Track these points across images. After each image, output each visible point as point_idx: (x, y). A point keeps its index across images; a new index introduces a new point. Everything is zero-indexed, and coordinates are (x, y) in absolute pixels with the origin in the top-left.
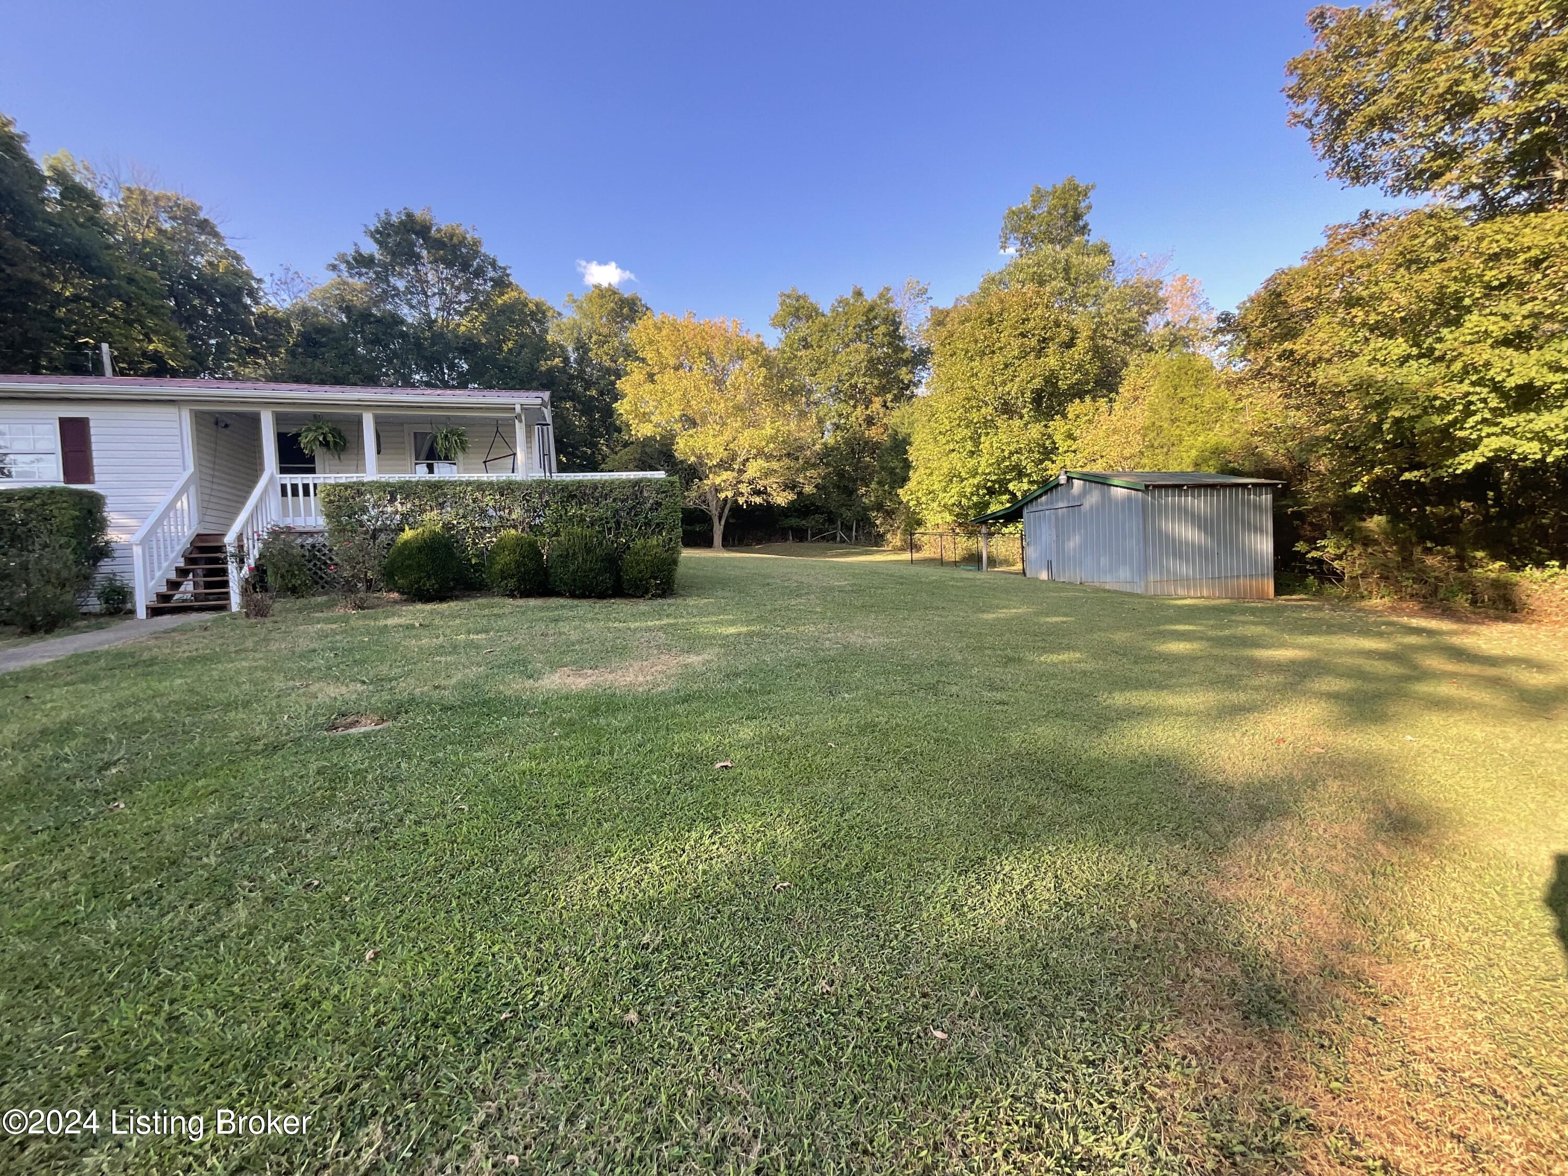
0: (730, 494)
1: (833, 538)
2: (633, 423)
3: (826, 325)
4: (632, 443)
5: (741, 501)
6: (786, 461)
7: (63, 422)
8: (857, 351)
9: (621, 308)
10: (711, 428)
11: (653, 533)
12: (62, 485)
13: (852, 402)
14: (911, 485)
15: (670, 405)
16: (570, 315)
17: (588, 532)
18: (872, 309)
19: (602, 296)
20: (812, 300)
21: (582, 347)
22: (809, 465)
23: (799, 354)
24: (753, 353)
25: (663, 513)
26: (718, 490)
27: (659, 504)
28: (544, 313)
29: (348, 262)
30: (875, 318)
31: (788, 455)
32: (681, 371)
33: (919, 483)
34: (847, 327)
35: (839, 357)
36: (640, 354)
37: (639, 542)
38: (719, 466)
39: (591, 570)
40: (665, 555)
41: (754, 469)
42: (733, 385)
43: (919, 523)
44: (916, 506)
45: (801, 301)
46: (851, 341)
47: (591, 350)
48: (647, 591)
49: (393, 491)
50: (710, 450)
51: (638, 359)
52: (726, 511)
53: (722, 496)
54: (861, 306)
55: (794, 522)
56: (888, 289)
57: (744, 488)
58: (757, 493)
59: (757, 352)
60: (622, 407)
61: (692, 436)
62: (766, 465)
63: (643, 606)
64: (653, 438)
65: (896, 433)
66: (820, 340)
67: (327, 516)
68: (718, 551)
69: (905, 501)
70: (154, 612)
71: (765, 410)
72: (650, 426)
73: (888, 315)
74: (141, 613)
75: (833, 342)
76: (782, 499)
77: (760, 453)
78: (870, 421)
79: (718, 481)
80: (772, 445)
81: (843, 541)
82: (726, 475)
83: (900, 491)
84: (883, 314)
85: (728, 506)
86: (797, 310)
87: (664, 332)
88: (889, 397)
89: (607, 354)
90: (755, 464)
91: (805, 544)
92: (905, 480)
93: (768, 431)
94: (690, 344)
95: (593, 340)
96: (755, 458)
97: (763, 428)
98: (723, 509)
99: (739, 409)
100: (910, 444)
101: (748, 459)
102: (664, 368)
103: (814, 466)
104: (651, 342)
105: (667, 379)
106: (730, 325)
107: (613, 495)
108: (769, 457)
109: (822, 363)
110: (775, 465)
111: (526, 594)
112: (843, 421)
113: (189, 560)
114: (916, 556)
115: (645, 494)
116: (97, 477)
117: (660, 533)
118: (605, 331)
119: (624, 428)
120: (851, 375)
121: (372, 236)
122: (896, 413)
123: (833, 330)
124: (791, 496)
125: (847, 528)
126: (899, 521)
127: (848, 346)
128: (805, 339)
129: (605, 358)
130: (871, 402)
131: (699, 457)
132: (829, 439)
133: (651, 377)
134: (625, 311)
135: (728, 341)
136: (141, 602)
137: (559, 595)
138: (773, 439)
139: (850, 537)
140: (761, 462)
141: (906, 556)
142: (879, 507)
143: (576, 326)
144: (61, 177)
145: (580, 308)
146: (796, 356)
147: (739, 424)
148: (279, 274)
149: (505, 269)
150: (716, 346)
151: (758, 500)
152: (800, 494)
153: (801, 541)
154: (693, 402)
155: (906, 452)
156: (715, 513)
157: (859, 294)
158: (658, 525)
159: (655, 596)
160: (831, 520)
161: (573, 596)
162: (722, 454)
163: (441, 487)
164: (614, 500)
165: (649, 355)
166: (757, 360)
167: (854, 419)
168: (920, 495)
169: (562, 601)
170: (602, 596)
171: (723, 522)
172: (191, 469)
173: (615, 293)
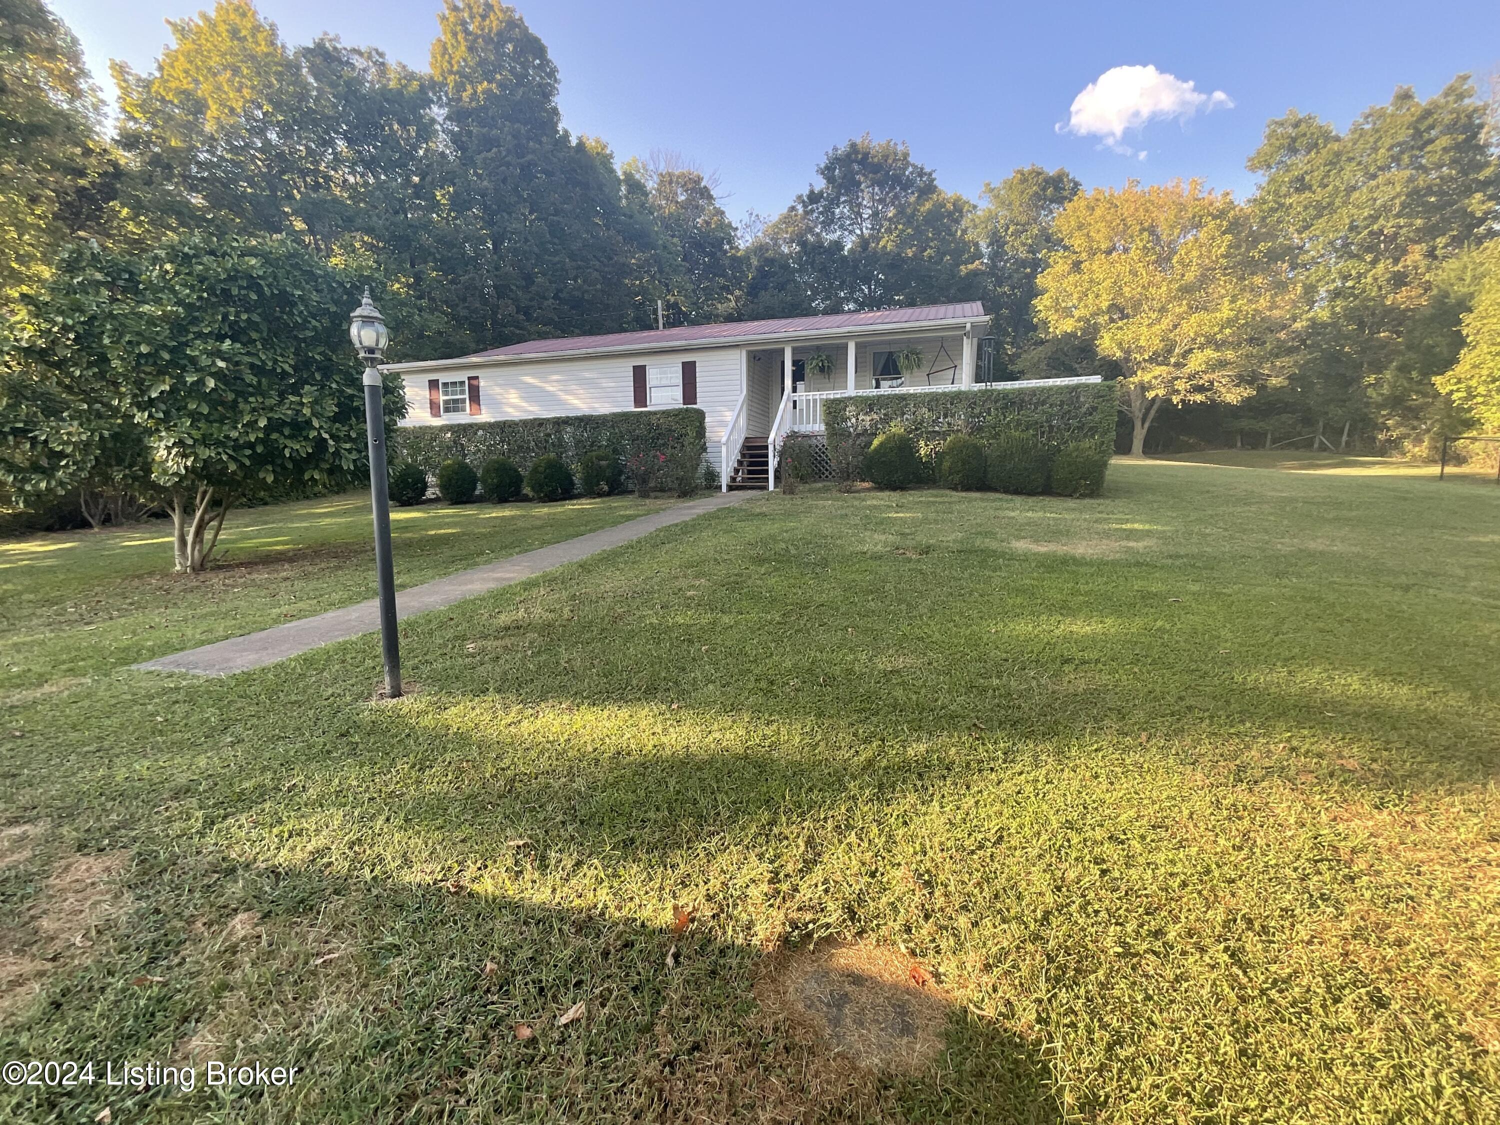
0: (1161, 392)
1: (1308, 445)
2: (1053, 317)
3: (1338, 154)
4: (1047, 341)
5: (1175, 399)
6: (1247, 349)
7: (684, 364)
8: (1389, 182)
9: (1044, 189)
10: (1146, 316)
11: (1085, 436)
12: (682, 406)
13: (1369, 258)
14: (1461, 369)
15: (1097, 296)
16: (985, 205)
17: (1024, 436)
18: (1428, 113)
19: (1024, 180)
20: (1319, 121)
21: (997, 241)
22: (1283, 350)
23: (1288, 201)
24: (1215, 218)
25: (1097, 417)
26: (1144, 388)
27: (1095, 409)
28: (961, 211)
29: (803, 202)
30: (1432, 127)
31: (1251, 341)
32: (1114, 254)
33: (1475, 366)
34: (1375, 149)
35: (1356, 195)
36: (1066, 242)
37: (1072, 445)
38: (1151, 360)
39: (1026, 469)
40: (1097, 458)
41: (1196, 362)
42: (1181, 262)
43: (1470, 424)
44: (1466, 399)
45: (1303, 127)
46: (1380, 169)
47: (1007, 243)
48: (1075, 490)
49: (869, 404)
50: (1142, 343)
51: (1066, 248)
52: (1153, 412)
53: (1150, 395)
54: (1407, 115)
55: (1245, 424)
56: (1465, 78)
57: (1180, 385)
58: (1200, 389)
59: (1221, 214)
60: (1041, 304)
61: (1121, 328)
62: (1216, 355)
63: (1071, 503)
64: (1073, 335)
65: (1446, 295)
66: (1327, 175)
67: (827, 424)
68: (1137, 457)
69: (1443, 392)
70: (730, 488)
71: (1223, 287)
72: (1071, 321)
73: (1458, 118)
74: (724, 489)
75: (1350, 174)
76: (1233, 396)
77: (1211, 342)
78: (1399, 280)
79: (1147, 377)
80: (1228, 331)
81: (1323, 448)
82: (1159, 370)
83: (1437, 380)
84: (1448, 118)
85: (1155, 407)
86: (1294, 140)
87: (1098, 212)
88: (1441, 241)
89: (1024, 244)
90: (1200, 355)
91: (1261, 452)
92: (1450, 362)
93: (1226, 312)
94: (1129, 222)
95: (1009, 232)
96: (1201, 348)
97: (1216, 310)
98: (1148, 410)
99: (1186, 290)
100: (1470, 310)
101: (1190, 351)
102: (1092, 253)
103: (1290, 351)
104: (1080, 227)
105: (1097, 267)
106: (1186, 188)
107: (1050, 401)
108: (1218, 346)
109: (1321, 210)
110: (1230, 355)
111: (967, 488)
112: (1350, 284)
113: (743, 455)
114: (1449, 470)
115: (1082, 399)
116: (698, 400)
117: (1093, 436)
118: (1023, 219)
119: (1040, 325)
120: (1374, 218)
121: (822, 173)
122: (1452, 264)
123: (1350, 159)
124: (1248, 392)
125: (1334, 432)
126: (1431, 424)
127: (1374, 177)
128: (1301, 179)
129: (1021, 249)
130: (1405, 252)
131: (1128, 352)
132: (1322, 312)
133: (1077, 266)
134: (1049, 191)
135: (1182, 208)
136: (724, 481)
137: (995, 490)
138: (1230, 322)
139: (1337, 444)
140: (1209, 353)
141: (1436, 470)
142: (1396, 402)
143: (992, 217)
144: (629, 176)
145: (997, 197)
146: (1282, 205)
147: (1184, 308)
148: (746, 219)
149: (930, 174)
150: (1163, 220)
151: (1199, 398)
152: (1262, 388)
153: (1254, 447)
154: (1126, 289)
155: (1459, 322)
156: (1138, 414)
157: (1406, 96)
158: (1091, 429)
159: (1083, 496)
160: (1308, 420)
161: (1006, 491)
162: (1157, 344)
163: (905, 399)
164: (1051, 405)
165: (1078, 242)
166: (1221, 226)
167: (1369, 280)
168: (1473, 383)
169: (998, 495)
170: (1031, 493)
171: (1147, 425)
172: (745, 392)
173: (1039, 174)
